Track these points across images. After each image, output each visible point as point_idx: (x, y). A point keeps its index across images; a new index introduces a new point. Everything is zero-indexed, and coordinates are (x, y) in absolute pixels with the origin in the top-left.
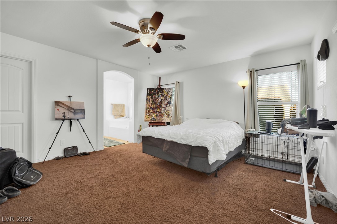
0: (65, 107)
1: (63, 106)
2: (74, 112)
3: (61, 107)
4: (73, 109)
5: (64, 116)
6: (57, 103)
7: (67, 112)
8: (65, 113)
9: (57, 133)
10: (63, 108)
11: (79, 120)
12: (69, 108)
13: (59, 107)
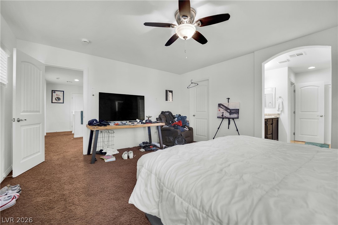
0: (224, 108)
1: (223, 107)
2: (230, 111)
3: (221, 108)
4: (229, 109)
5: (223, 115)
6: (220, 105)
7: (225, 112)
8: (223, 113)
9: (218, 128)
10: (223, 108)
11: (235, 120)
12: (227, 109)
13: (220, 109)
